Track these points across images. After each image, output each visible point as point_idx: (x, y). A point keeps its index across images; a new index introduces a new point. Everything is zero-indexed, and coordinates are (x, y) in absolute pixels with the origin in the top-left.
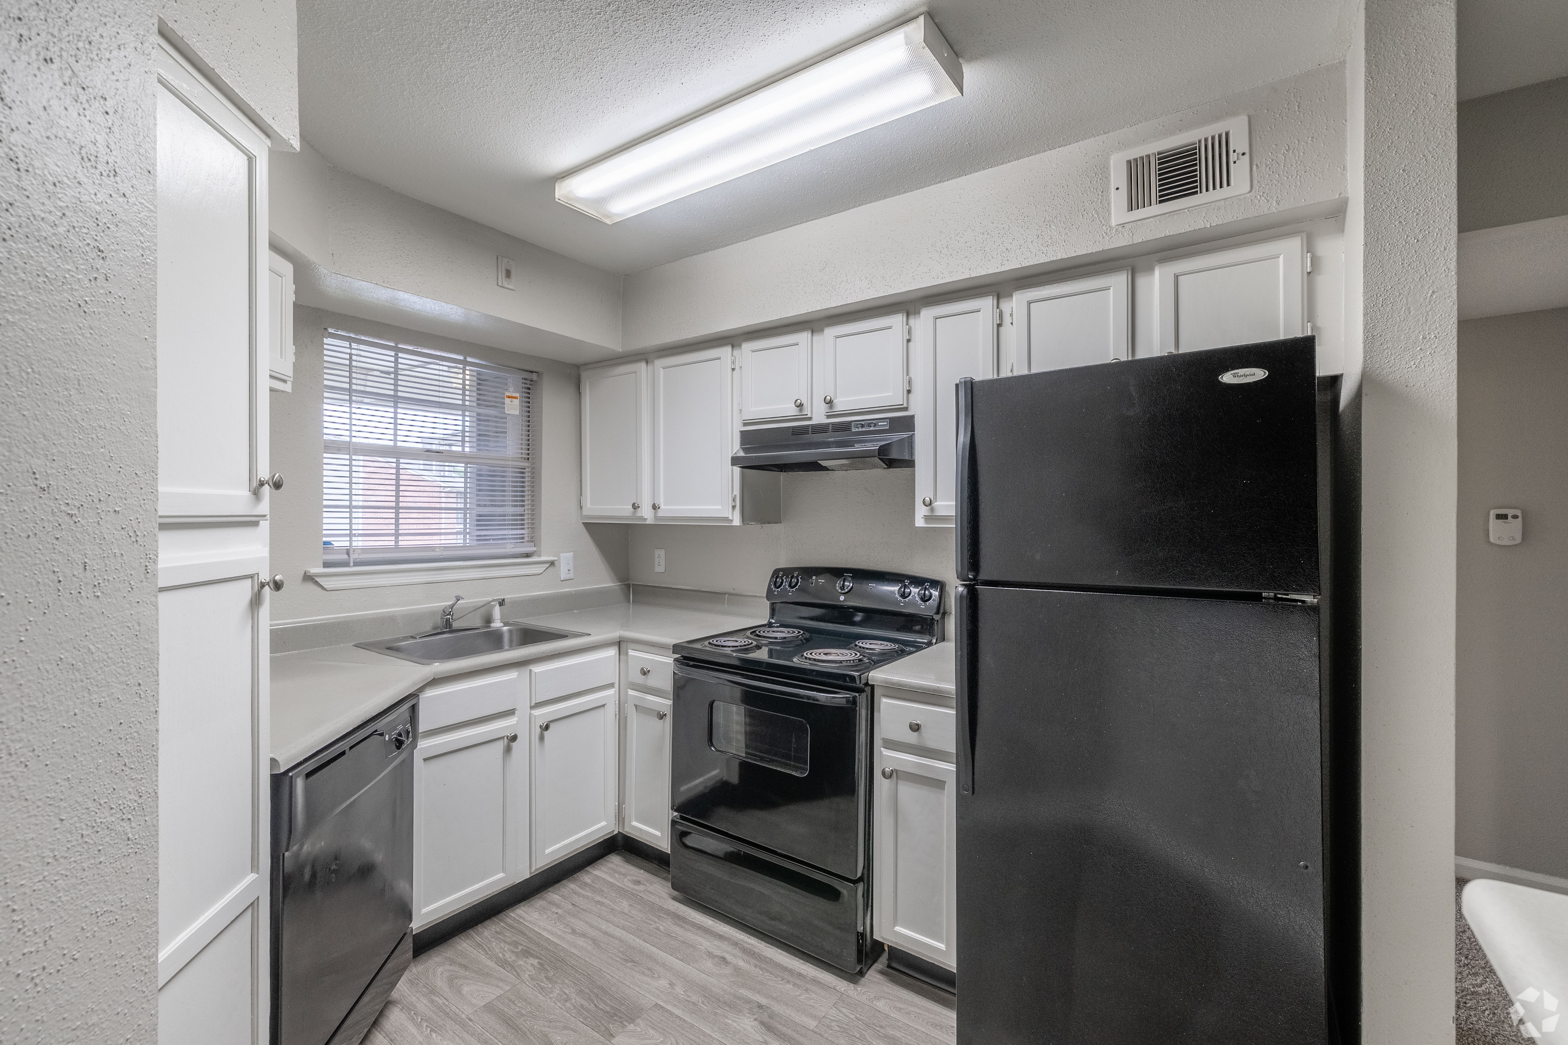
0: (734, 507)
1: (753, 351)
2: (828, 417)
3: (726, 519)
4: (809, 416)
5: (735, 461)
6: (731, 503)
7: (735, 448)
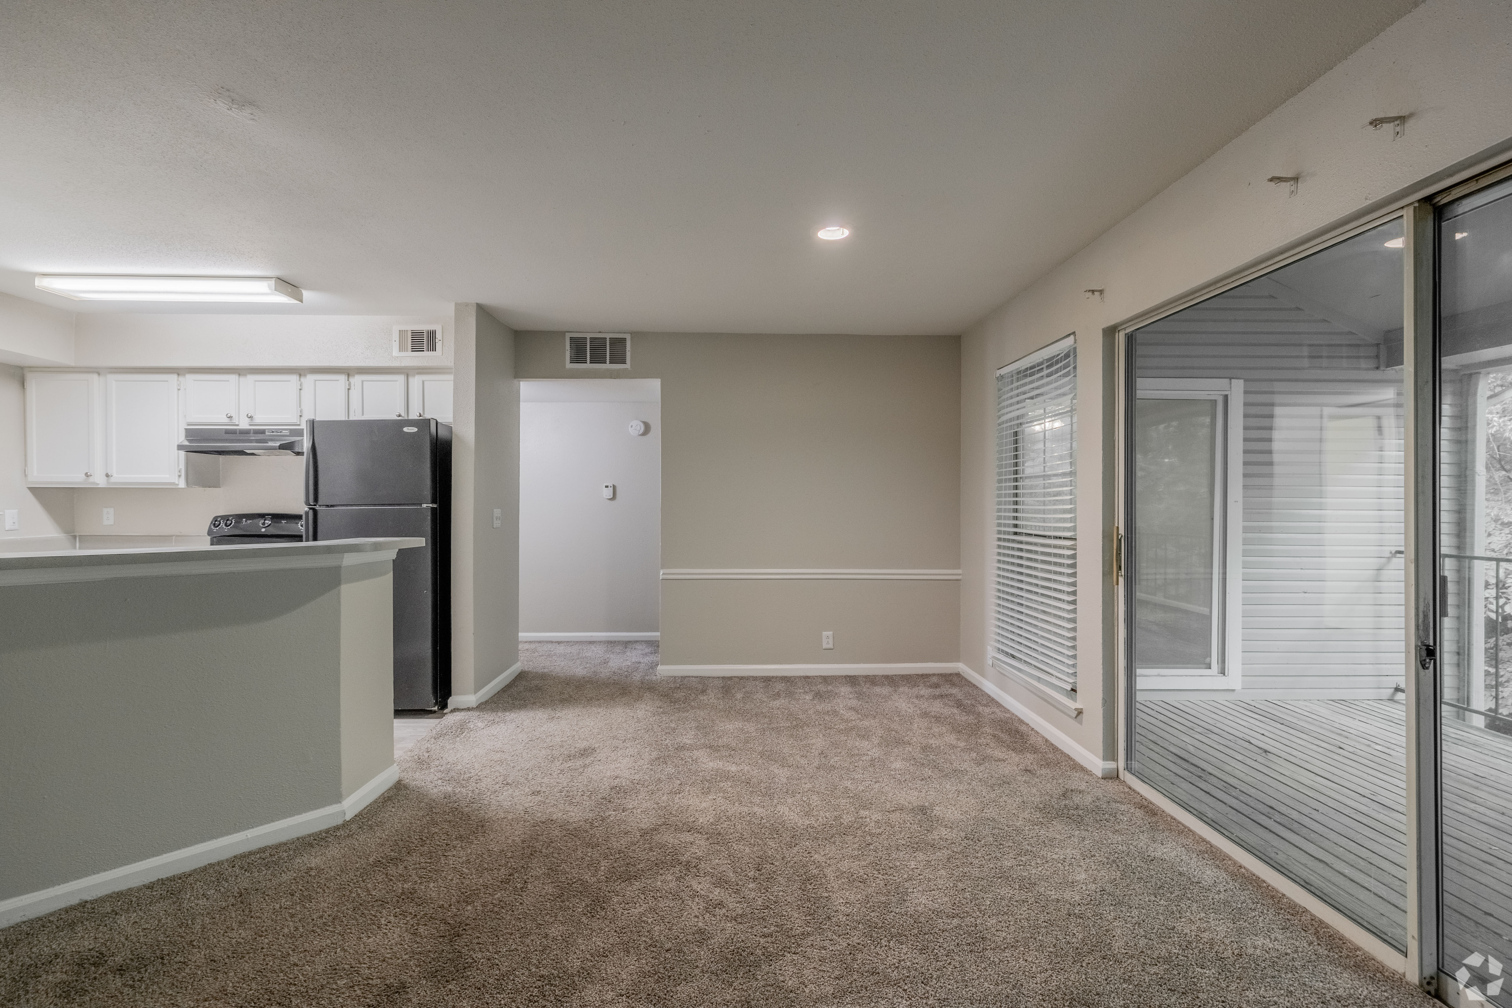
0: (179, 476)
1: (194, 380)
2: (250, 425)
3: (174, 484)
4: (237, 423)
5: (180, 447)
6: (177, 474)
7: (182, 439)
